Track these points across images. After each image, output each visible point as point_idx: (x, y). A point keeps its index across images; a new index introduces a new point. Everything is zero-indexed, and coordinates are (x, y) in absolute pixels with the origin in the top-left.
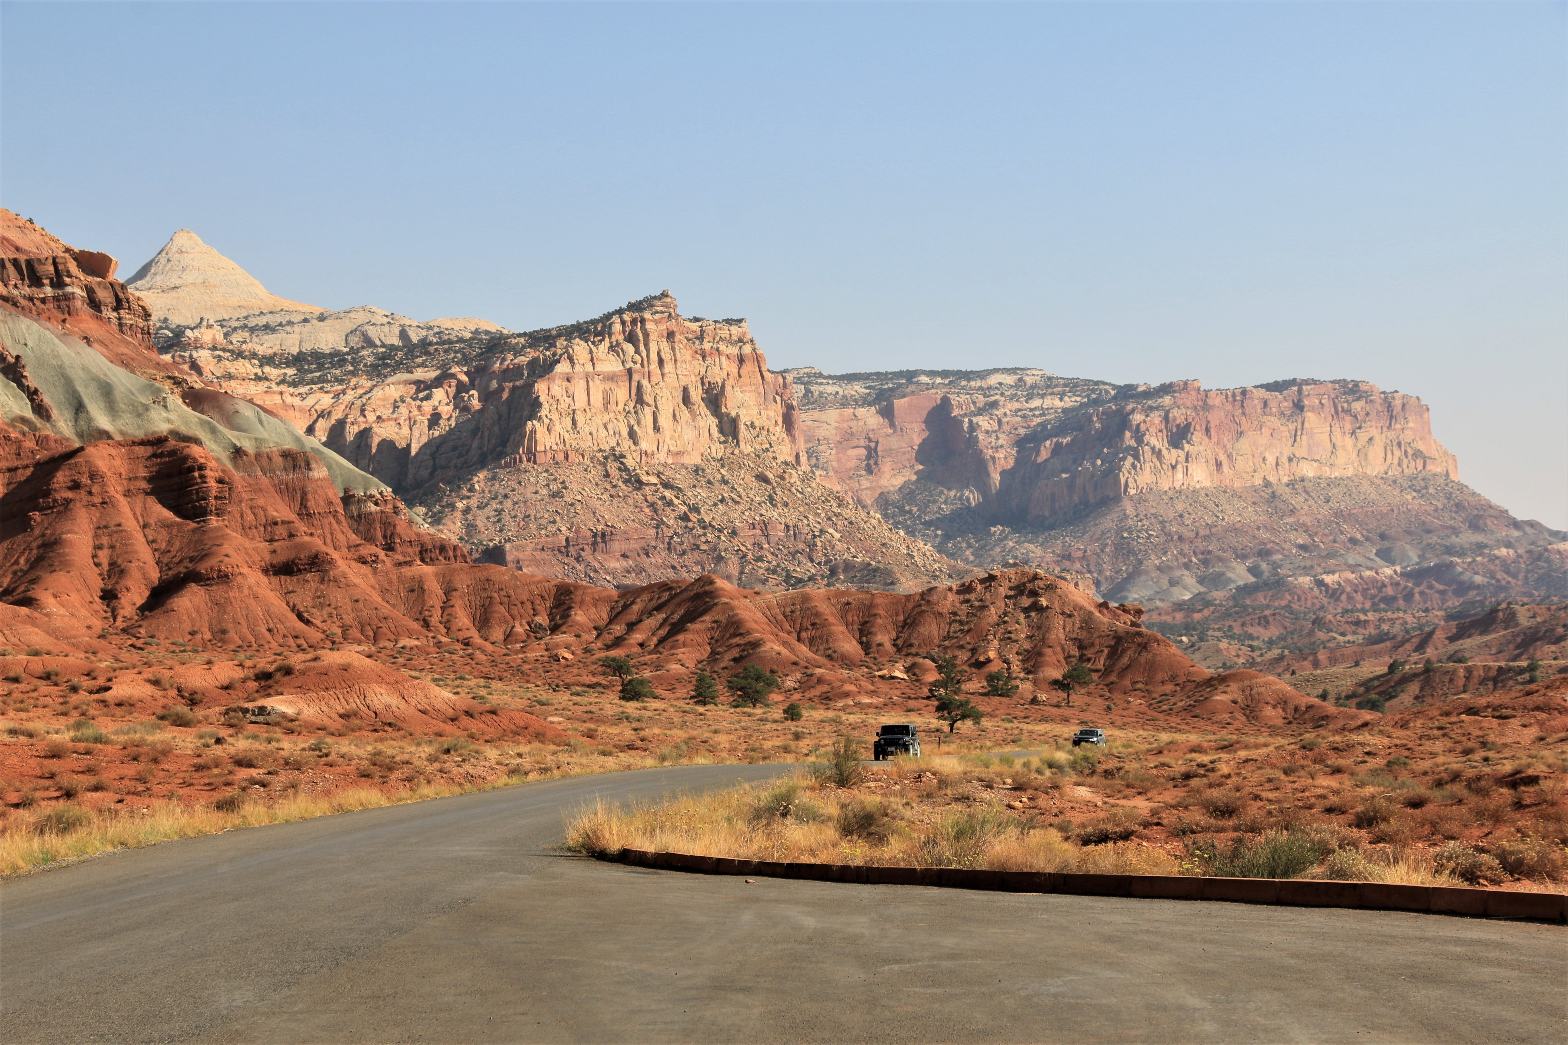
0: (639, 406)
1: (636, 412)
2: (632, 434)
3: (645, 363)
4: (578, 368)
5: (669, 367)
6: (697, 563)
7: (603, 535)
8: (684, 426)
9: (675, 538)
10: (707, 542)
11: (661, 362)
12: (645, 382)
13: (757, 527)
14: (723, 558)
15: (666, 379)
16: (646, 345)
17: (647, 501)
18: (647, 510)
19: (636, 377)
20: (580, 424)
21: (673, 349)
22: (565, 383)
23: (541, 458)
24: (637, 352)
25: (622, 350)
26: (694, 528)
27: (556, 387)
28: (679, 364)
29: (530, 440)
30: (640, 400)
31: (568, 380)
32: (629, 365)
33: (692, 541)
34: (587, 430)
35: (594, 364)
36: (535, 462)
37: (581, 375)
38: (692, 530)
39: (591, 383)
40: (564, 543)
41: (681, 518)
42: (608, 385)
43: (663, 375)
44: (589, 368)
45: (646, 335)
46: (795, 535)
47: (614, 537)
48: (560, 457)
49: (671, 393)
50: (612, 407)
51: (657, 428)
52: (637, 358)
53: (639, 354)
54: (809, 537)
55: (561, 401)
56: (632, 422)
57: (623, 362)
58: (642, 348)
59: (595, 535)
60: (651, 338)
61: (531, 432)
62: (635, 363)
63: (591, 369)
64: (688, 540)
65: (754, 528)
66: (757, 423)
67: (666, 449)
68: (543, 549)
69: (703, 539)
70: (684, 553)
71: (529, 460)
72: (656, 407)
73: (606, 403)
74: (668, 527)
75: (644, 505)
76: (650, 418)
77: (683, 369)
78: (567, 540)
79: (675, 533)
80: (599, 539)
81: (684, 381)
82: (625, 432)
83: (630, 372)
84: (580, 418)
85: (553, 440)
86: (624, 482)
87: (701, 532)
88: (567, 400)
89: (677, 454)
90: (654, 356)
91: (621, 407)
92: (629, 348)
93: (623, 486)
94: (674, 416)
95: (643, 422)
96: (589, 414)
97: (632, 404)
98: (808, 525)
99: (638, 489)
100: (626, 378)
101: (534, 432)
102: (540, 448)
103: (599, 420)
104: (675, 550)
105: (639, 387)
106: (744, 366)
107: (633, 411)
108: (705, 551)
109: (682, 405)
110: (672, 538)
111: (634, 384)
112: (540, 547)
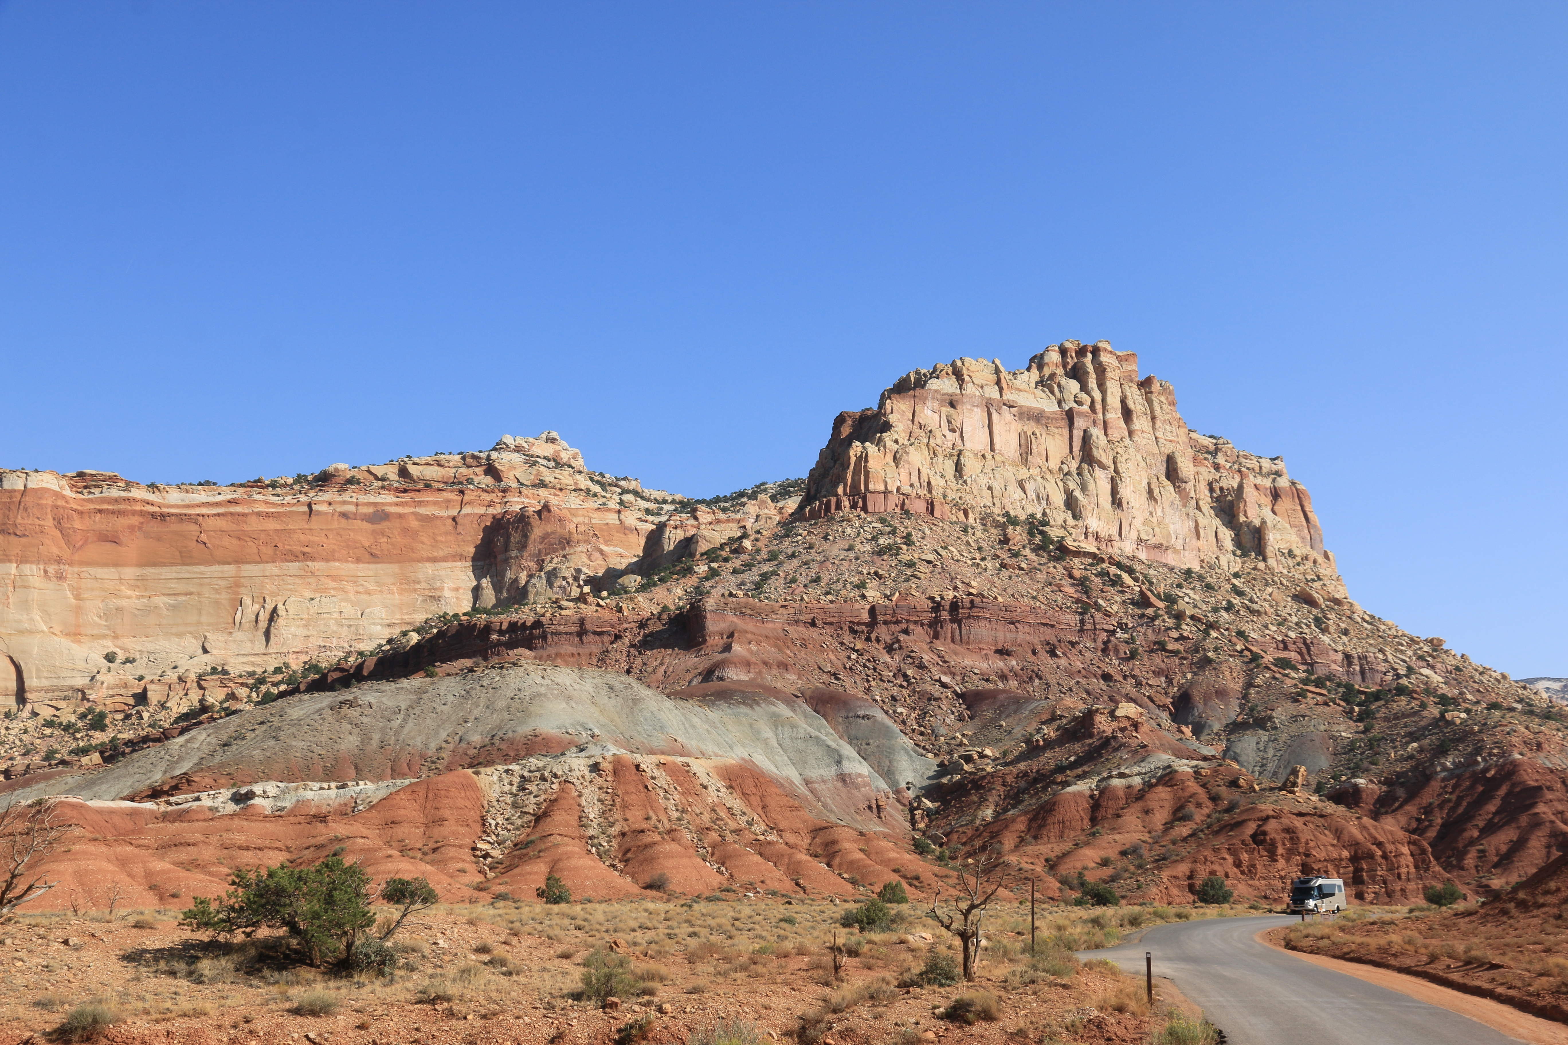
0: (1085, 466)
1: (1079, 474)
2: (1071, 503)
3: (1099, 407)
4: (969, 388)
5: (1141, 423)
6: (1157, 673)
7: (955, 606)
8: (1168, 509)
9: (1119, 634)
10: (1182, 638)
11: (1127, 414)
12: (1096, 432)
13: (1292, 647)
14: (1209, 661)
15: (1135, 438)
16: (1101, 386)
17: (1071, 576)
18: (1070, 590)
19: (1080, 423)
20: (967, 471)
21: (1150, 402)
22: (946, 410)
23: (876, 504)
24: (1084, 388)
25: (1059, 386)
26: (1157, 617)
27: (929, 413)
28: (1158, 424)
29: (857, 472)
30: (1088, 457)
31: (952, 405)
32: (1070, 404)
33: (1152, 637)
34: (984, 481)
35: (1001, 390)
36: (865, 509)
37: (977, 401)
38: (1153, 619)
39: (995, 416)
40: (865, 617)
41: (1134, 603)
42: (1030, 427)
43: (1131, 433)
44: (993, 392)
45: (1101, 371)
46: (1363, 672)
47: (975, 612)
48: (919, 507)
49: (1144, 459)
50: (1036, 459)
51: (1117, 502)
52: (1084, 396)
53: (1088, 393)
54: (1389, 677)
55: (938, 434)
56: (1072, 485)
57: (1059, 403)
58: (1092, 383)
59: (937, 607)
60: (1109, 374)
61: (859, 459)
62: (1079, 403)
63: (996, 395)
64: (1143, 637)
65: (1286, 648)
66: (1297, 552)
67: (1134, 535)
68: (813, 624)
69: (1175, 634)
70: (1133, 655)
71: (854, 506)
72: (1116, 471)
73: (1026, 452)
74: (1108, 614)
75: (1066, 582)
76: (1105, 488)
77: (1165, 432)
78: (872, 611)
79: (1120, 625)
80: (945, 615)
81: (1168, 449)
82: (1058, 499)
83: (1070, 416)
84: (971, 465)
85: (904, 476)
86: (1033, 550)
87: (1170, 622)
88: (949, 435)
89: (1158, 546)
90: (1114, 400)
91: (1054, 464)
92: (1073, 386)
93: (1032, 556)
94: (1150, 492)
95: (1091, 486)
96: (990, 463)
97: (1074, 465)
98: (1386, 661)
99: (1057, 559)
100: (1064, 423)
101: (863, 458)
102: (876, 485)
103: (1010, 474)
104: (1117, 651)
105: (1086, 438)
106: (1280, 502)
107: (1074, 472)
108: (1176, 653)
109: (1163, 478)
110: (1113, 632)
111: (1078, 434)
112: (807, 617)
